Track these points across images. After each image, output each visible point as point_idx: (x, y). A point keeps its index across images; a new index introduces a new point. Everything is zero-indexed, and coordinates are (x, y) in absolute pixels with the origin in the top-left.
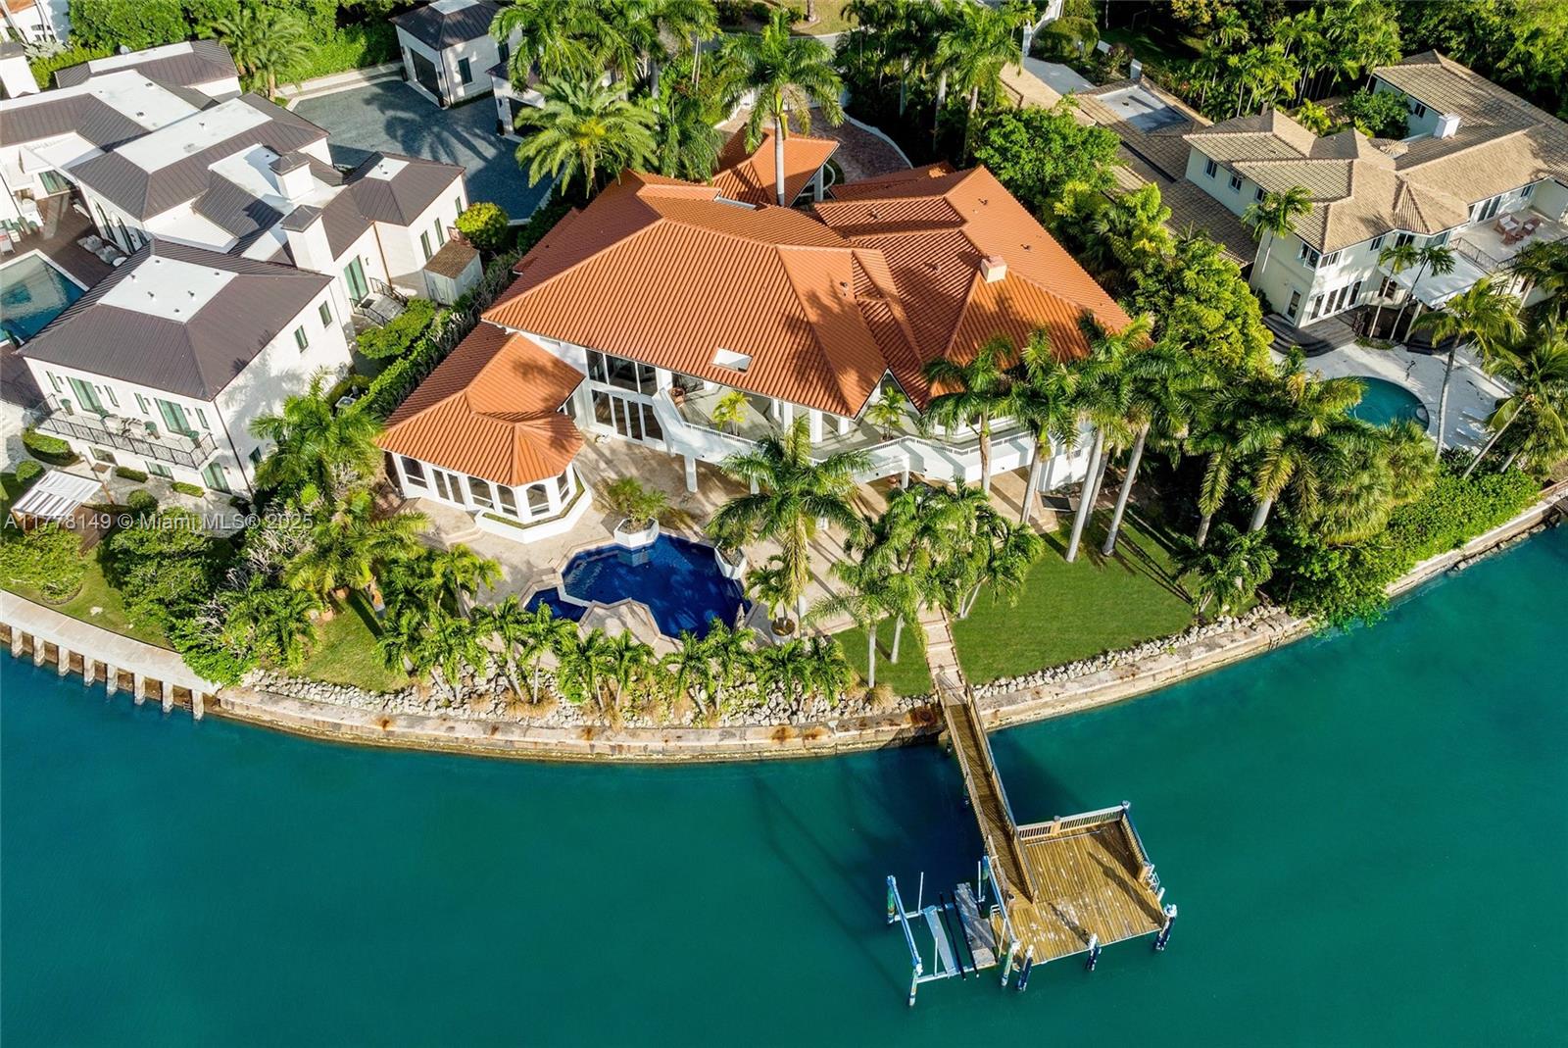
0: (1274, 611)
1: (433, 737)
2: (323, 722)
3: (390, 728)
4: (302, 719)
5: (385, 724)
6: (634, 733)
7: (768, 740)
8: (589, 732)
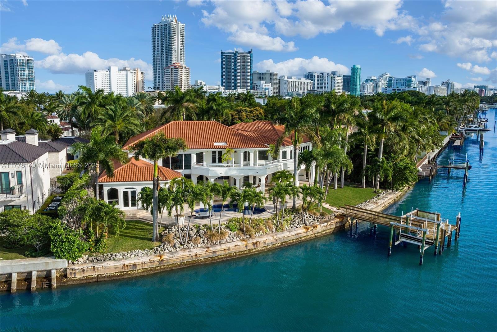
1: (181, 259)
2: (127, 266)
3: (163, 258)
4: (116, 268)
5: (160, 257)
6: (259, 237)
7: (303, 231)
8: (244, 240)
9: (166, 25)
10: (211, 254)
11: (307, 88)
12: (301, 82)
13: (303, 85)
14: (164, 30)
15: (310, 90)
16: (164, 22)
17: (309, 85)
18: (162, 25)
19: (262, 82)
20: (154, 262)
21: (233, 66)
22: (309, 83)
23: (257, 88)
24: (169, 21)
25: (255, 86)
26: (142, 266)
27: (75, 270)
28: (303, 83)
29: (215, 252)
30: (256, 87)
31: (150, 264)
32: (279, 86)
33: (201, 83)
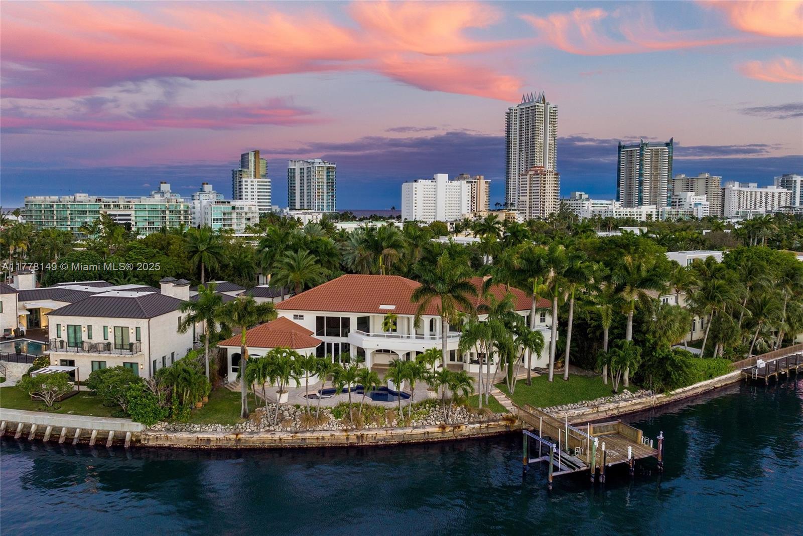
1: (262, 441)
2: (201, 440)
3: (240, 436)
4: (189, 440)
5: (237, 435)
6: (369, 429)
7: (436, 430)
8: (346, 431)
9: (529, 108)
10: (299, 441)
11: (779, 202)
12: (767, 193)
13: (770, 199)
14: (524, 116)
15: (786, 207)
16: (526, 103)
17: (783, 197)
18: (522, 109)
19: (689, 194)
20: (230, 439)
21: (638, 167)
22: (782, 195)
23: (681, 203)
24: (533, 101)
25: (677, 200)
26: (217, 443)
27: (149, 436)
28: (770, 194)
29: (305, 439)
30: (679, 202)
31: (225, 442)
32: (723, 200)
33: (581, 195)
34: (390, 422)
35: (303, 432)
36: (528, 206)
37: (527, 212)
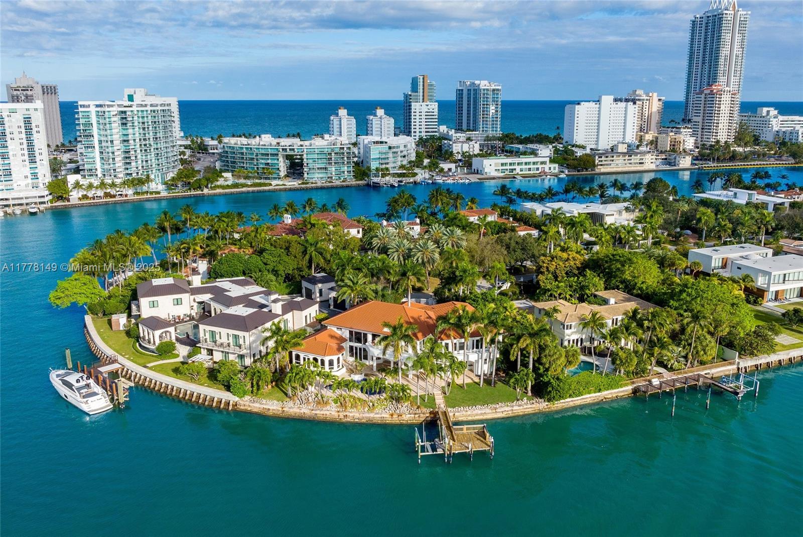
0: (540, 400)
1: (295, 413)
3: (284, 409)
6: (351, 412)
7: (388, 416)
8: (338, 412)
9: (716, 16)
14: (710, 25)
16: (713, 10)
18: (708, 17)
20: (279, 410)
24: (721, 9)
26: (273, 411)
27: (241, 403)
33: (768, 112)
34: (364, 409)
35: (316, 410)
36: (700, 127)
37: (700, 133)
